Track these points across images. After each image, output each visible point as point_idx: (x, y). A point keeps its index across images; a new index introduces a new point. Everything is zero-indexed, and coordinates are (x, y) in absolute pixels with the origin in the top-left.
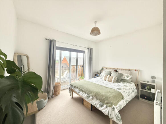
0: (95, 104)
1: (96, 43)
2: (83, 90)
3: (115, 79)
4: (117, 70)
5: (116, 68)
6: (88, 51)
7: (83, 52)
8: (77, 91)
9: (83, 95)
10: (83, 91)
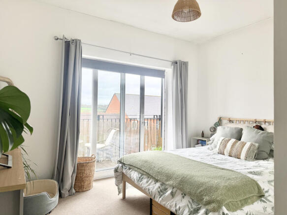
0: (178, 207)
1: (200, 44)
2: (151, 172)
3: (250, 148)
4: (263, 126)
5: (260, 118)
6: (175, 70)
7: (160, 74)
8: (135, 177)
9: (151, 187)
10: (149, 176)
